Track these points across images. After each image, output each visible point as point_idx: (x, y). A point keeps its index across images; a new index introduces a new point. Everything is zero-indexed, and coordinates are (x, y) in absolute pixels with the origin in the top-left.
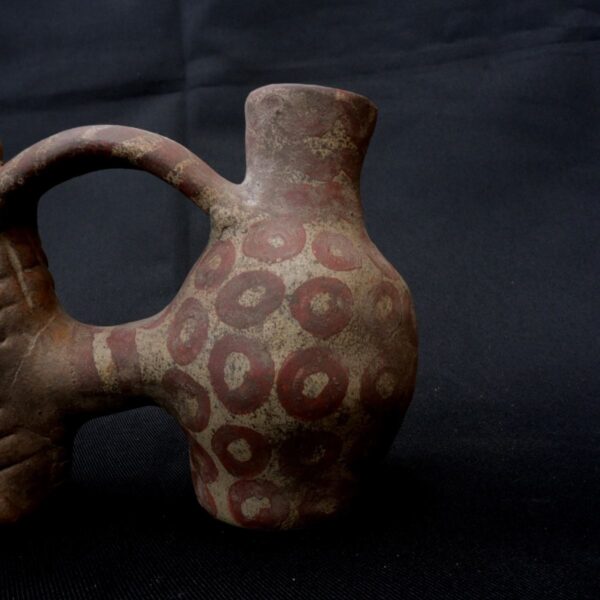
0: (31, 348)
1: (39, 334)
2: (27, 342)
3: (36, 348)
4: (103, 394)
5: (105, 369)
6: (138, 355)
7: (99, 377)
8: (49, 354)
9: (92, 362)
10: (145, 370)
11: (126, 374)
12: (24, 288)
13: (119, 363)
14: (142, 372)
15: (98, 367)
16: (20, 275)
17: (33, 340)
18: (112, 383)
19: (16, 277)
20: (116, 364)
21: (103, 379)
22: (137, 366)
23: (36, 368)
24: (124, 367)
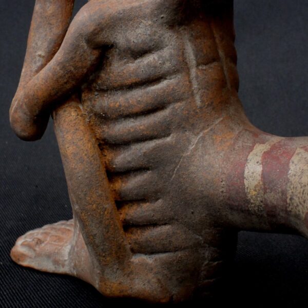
0: (191, 148)
1: (201, 134)
2: (189, 141)
3: (196, 149)
4: (248, 212)
5: (252, 187)
6: (288, 179)
7: (245, 194)
8: (207, 157)
9: (242, 177)
10: (291, 199)
11: (272, 198)
12: (195, 86)
13: (267, 183)
14: (288, 201)
15: (246, 182)
16: (193, 71)
17: (195, 140)
18: (257, 203)
19: (188, 74)
20: (264, 184)
21: (249, 196)
22: (284, 193)
23: (192, 169)
24: (272, 190)
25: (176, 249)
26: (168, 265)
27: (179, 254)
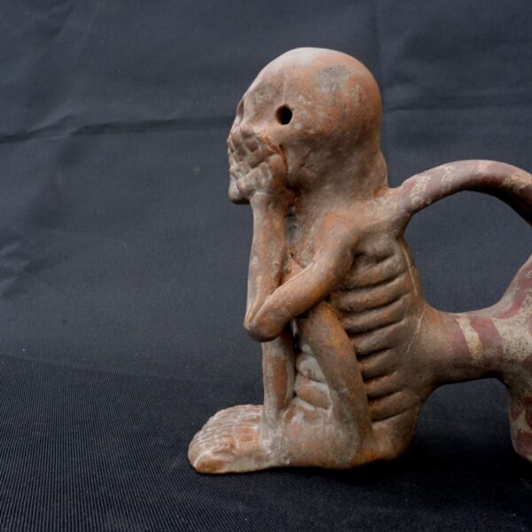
0: (419, 327)
1: (422, 317)
2: (416, 322)
3: (421, 327)
4: (470, 367)
5: (474, 347)
6: (501, 339)
7: (470, 354)
8: (430, 332)
9: (464, 342)
10: (507, 350)
11: (490, 352)
12: (413, 281)
13: (485, 342)
14: (504, 352)
15: (469, 345)
16: (410, 270)
17: (420, 321)
18: (479, 358)
19: (409, 273)
20: (483, 344)
21: (472, 355)
22: (500, 347)
23: (423, 342)
24: (489, 347)
25: (404, 410)
26: (397, 425)
27: (405, 414)
